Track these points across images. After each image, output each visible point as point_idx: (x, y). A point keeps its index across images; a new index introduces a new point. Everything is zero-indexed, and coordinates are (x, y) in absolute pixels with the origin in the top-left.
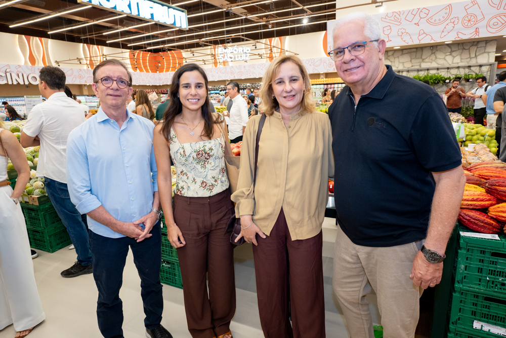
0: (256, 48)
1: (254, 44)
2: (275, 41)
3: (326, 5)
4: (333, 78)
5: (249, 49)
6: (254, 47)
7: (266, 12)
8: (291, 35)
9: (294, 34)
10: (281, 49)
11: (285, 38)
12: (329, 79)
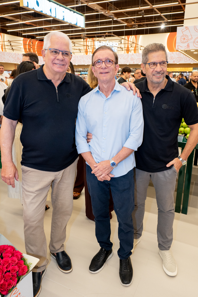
0: (121, 43)
1: (120, 40)
2: (132, 38)
3: (171, 14)
4: (172, 67)
5: (117, 43)
6: (120, 42)
7: (128, 17)
8: (145, 34)
9: (147, 34)
10: (136, 44)
11: (140, 36)
12: (170, 68)
